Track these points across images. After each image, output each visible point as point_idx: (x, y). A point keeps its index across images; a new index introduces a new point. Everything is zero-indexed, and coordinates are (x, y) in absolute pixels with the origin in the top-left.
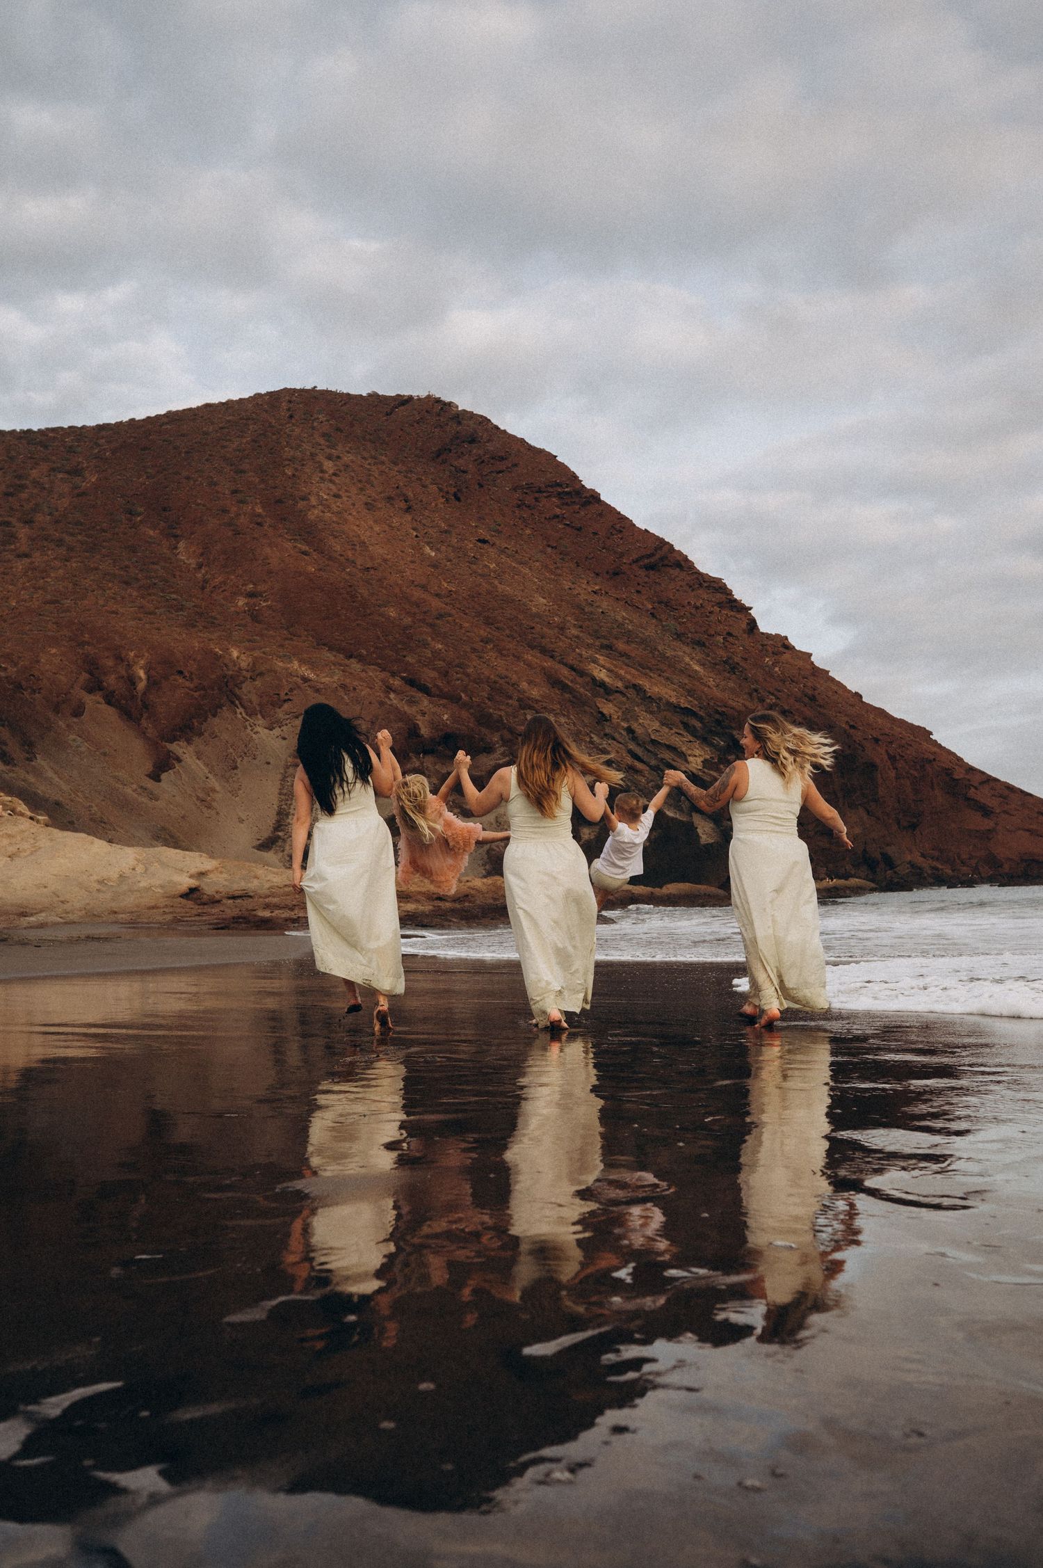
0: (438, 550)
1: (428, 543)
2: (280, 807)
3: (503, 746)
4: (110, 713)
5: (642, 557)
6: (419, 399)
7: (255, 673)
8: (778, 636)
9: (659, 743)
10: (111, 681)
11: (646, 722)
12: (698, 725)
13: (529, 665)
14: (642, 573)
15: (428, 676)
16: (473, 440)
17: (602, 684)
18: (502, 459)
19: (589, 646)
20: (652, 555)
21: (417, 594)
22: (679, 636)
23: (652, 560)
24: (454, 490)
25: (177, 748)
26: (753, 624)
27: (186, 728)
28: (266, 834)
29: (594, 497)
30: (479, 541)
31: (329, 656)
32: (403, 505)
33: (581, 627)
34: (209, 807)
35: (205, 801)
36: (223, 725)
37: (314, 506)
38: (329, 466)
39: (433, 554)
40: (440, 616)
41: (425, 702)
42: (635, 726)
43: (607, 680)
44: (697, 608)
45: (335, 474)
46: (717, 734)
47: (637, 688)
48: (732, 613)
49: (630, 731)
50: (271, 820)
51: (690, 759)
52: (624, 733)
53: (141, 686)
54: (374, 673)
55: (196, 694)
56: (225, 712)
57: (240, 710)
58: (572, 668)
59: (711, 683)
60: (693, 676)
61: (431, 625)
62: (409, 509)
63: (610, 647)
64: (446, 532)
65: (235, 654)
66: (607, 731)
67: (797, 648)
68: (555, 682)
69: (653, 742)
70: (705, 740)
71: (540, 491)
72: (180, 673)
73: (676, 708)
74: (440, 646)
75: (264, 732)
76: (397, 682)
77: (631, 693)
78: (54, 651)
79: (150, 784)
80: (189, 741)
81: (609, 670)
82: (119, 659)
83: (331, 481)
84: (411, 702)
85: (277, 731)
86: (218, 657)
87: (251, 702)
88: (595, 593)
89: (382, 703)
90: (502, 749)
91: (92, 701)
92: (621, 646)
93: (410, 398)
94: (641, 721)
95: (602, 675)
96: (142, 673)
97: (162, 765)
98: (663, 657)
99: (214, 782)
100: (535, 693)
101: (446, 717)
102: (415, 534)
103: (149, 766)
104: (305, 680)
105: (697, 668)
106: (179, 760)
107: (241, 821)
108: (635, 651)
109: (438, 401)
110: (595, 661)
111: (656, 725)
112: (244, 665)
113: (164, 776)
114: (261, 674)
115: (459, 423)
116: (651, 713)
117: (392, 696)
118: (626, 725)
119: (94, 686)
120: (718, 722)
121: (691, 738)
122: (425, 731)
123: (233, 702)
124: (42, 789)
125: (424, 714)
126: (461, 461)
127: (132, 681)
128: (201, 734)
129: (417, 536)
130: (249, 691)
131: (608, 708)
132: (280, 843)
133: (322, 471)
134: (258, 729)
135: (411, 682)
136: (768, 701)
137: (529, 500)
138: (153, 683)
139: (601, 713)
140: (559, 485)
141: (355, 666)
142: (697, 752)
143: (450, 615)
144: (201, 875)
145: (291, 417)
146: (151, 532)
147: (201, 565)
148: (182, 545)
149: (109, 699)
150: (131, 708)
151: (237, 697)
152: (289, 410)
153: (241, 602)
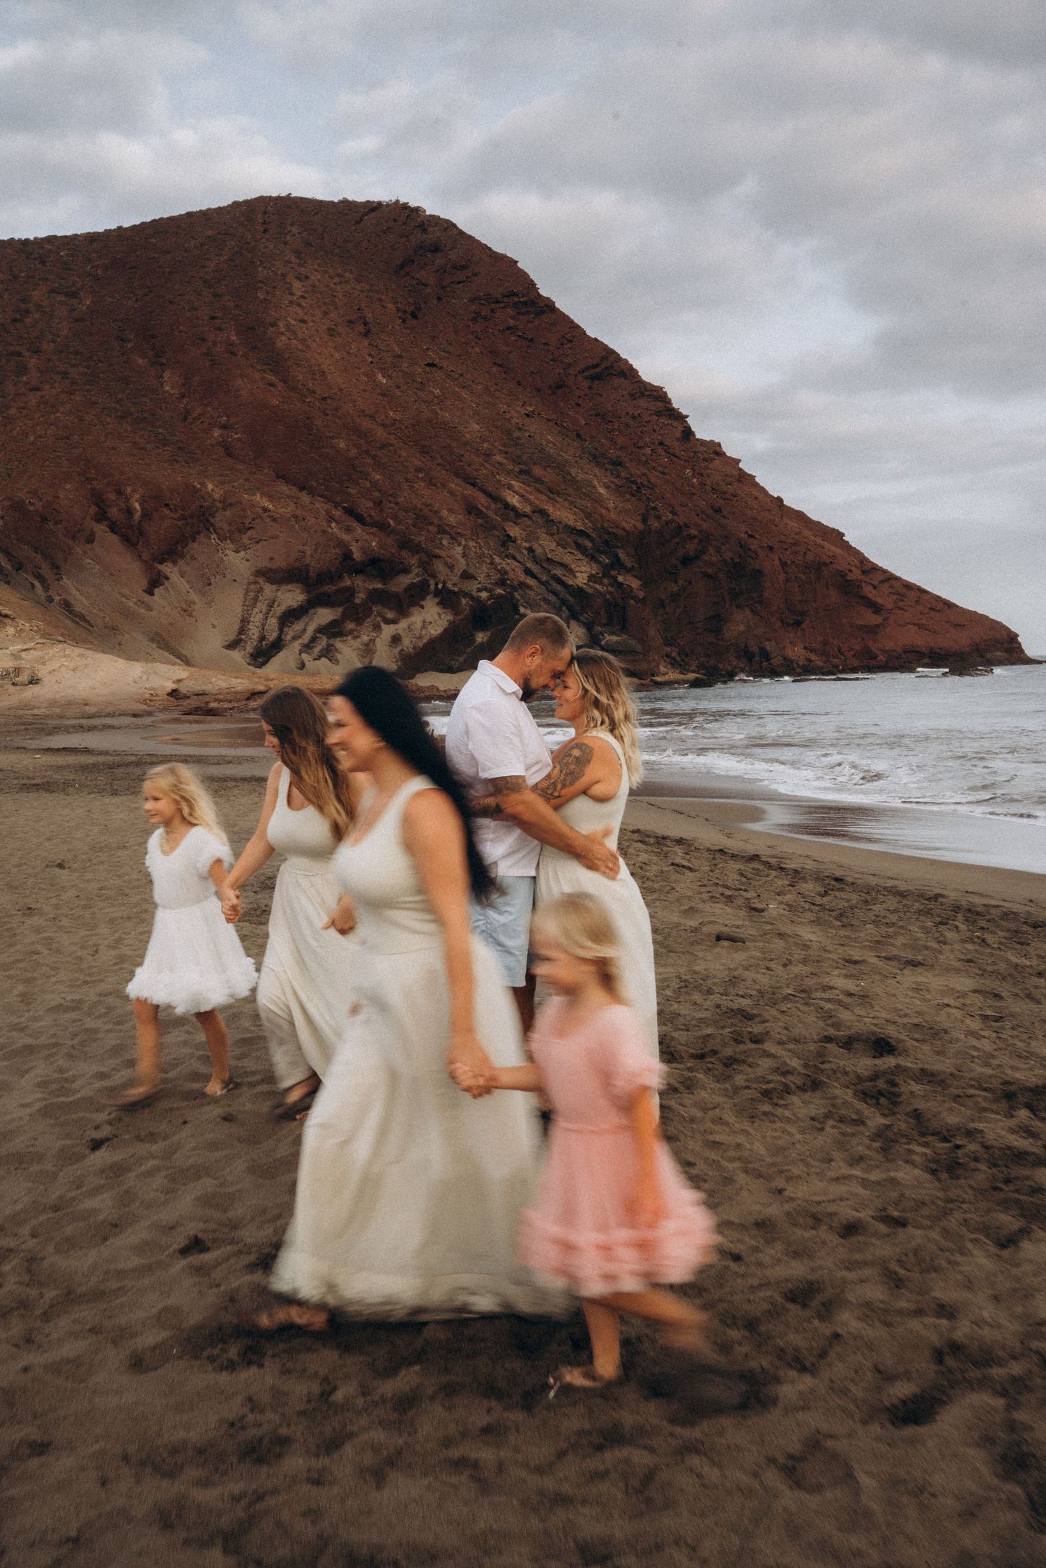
0: (390, 377)
1: (381, 369)
2: (243, 616)
3: (419, 567)
4: (114, 538)
5: (588, 368)
6: (388, 205)
7: (226, 504)
8: (712, 442)
9: (554, 561)
10: (114, 512)
11: (545, 543)
12: (588, 544)
13: (452, 493)
14: (585, 384)
15: (365, 506)
16: (436, 249)
17: (514, 509)
18: (464, 267)
19: (509, 473)
20: (597, 366)
21: (366, 424)
22: (596, 459)
23: (598, 370)
24: (412, 308)
25: (167, 568)
26: (688, 433)
27: (173, 551)
28: (232, 637)
29: (549, 306)
30: (429, 365)
31: (284, 488)
32: (362, 329)
33: (506, 453)
34: (190, 615)
35: (187, 611)
36: (200, 548)
37: (282, 334)
38: (297, 287)
39: (384, 381)
40: (383, 446)
41: (359, 530)
42: (535, 546)
43: (517, 505)
44: (634, 418)
45: (302, 297)
46: (604, 553)
47: (543, 513)
48: (669, 422)
49: (531, 550)
50: (236, 627)
51: (578, 574)
52: (525, 552)
53: (137, 516)
54: (320, 505)
55: (180, 523)
56: (202, 538)
57: (214, 536)
58: (489, 495)
59: (611, 505)
60: (598, 500)
61: (374, 457)
62: (367, 334)
63: (528, 472)
64: (400, 356)
65: (210, 487)
66: (511, 551)
67: (728, 454)
68: (471, 509)
69: (548, 559)
70: (593, 558)
71: (497, 302)
72: (167, 505)
73: (572, 531)
74: (378, 477)
75: (231, 554)
76: (337, 513)
77: (537, 517)
78: (68, 486)
79: (147, 598)
80: (175, 563)
81: (522, 496)
82: (120, 493)
83: (299, 305)
84: (348, 530)
85: (242, 554)
86: (196, 491)
87: (222, 529)
88: (528, 415)
89: (324, 532)
90: (417, 570)
91: (100, 529)
92: (537, 471)
93: (380, 204)
94: (541, 542)
95: (514, 500)
96: (137, 506)
97: (155, 583)
98: (573, 481)
99: (194, 597)
100: (452, 519)
101: (374, 544)
102: (370, 360)
103: (144, 583)
104: (265, 510)
105: (602, 491)
106: (167, 578)
107: (214, 626)
108: (549, 476)
109: (405, 206)
110: (510, 487)
111: (553, 545)
112: (217, 496)
113: (156, 591)
114: (231, 505)
115: (424, 231)
116: (552, 535)
117: (333, 525)
118: (527, 545)
119: (101, 517)
120: (606, 542)
121: (580, 556)
122: (357, 555)
123: (208, 529)
125: (357, 541)
126: (423, 272)
127: (129, 511)
128: (182, 557)
129: (371, 362)
130: (220, 519)
131: (514, 531)
132: (242, 644)
133: (291, 294)
134: (227, 552)
135: (350, 512)
136: (664, 518)
137: (485, 311)
138: (146, 515)
139: (508, 536)
140: (516, 295)
141: (305, 498)
142: (583, 569)
143: (392, 445)
144: (179, 681)
145: (265, 231)
146: (140, 361)
147: (183, 396)
148: (167, 374)
149: (113, 528)
150: (130, 535)
151: (212, 525)
152: (264, 223)
153: (216, 433)
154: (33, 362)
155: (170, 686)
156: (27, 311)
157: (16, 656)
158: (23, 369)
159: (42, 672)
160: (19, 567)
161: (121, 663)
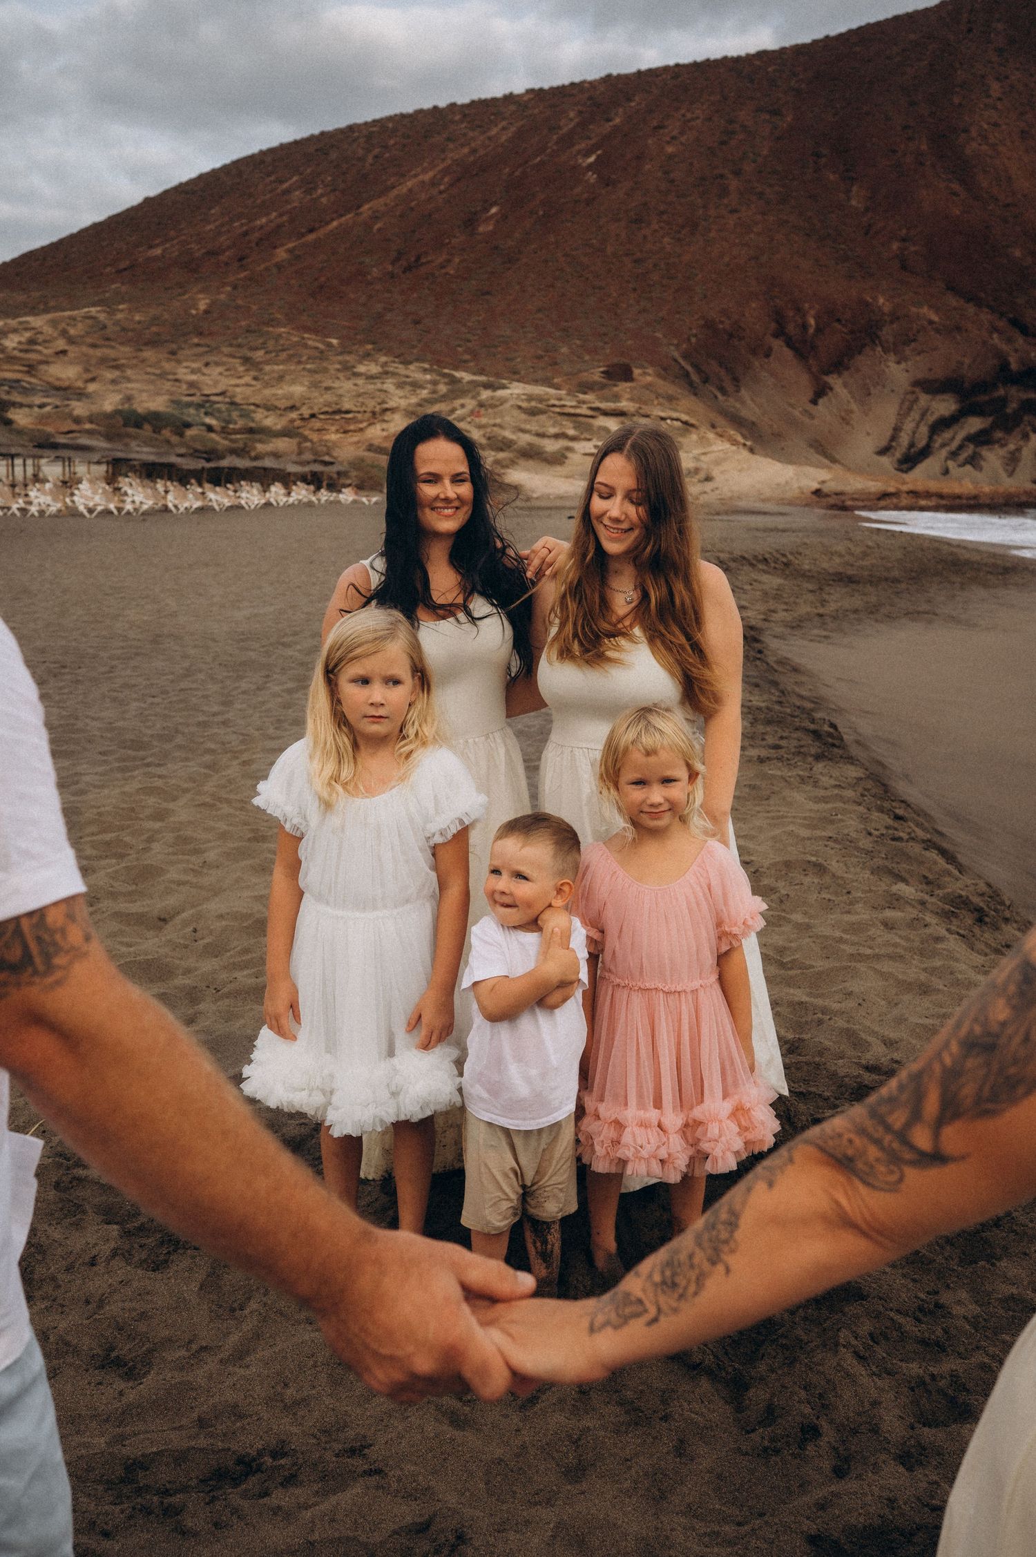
2: (896, 424)
4: (788, 353)
7: (895, 318)
10: (791, 328)
25: (833, 380)
27: (838, 365)
28: (884, 443)
31: (952, 300)
34: (848, 424)
35: (845, 421)
36: (863, 361)
37: (973, 139)
38: (995, 88)
41: (1020, 341)
45: (1000, 99)
50: (889, 434)
53: (811, 331)
54: (986, 316)
55: (848, 337)
56: (867, 350)
57: (879, 349)
65: (881, 301)
72: (839, 320)
76: (1001, 324)
78: (754, 305)
79: (810, 407)
80: (840, 374)
82: (798, 310)
83: (995, 108)
84: (1009, 341)
85: (903, 365)
86: (867, 304)
87: (887, 342)
89: (984, 343)
91: (778, 345)
96: (812, 321)
97: (821, 392)
99: (854, 406)
103: (810, 395)
104: (931, 322)
106: (831, 389)
107: (868, 434)
112: (886, 309)
113: (821, 401)
114: (898, 318)
117: (995, 336)
119: (780, 333)
122: (1014, 366)
123: (874, 342)
124: (744, 413)
125: (1016, 351)
127: (805, 326)
128: (848, 368)
130: (887, 333)
132: (892, 451)
133: (989, 96)
134: (890, 364)
135: (1015, 323)
138: (819, 330)
141: (971, 310)
144: (823, 482)
145: (970, 30)
146: (831, 177)
147: (867, 209)
148: (855, 189)
149: (790, 344)
150: (802, 349)
151: (878, 337)
152: (969, 22)
153: (895, 246)
154: (734, 184)
155: (815, 486)
156: (733, 133)
157: (697, 459)
158: (724, 192)
159: (715, 472)
160: (706, 380)
161: (778, 466)
